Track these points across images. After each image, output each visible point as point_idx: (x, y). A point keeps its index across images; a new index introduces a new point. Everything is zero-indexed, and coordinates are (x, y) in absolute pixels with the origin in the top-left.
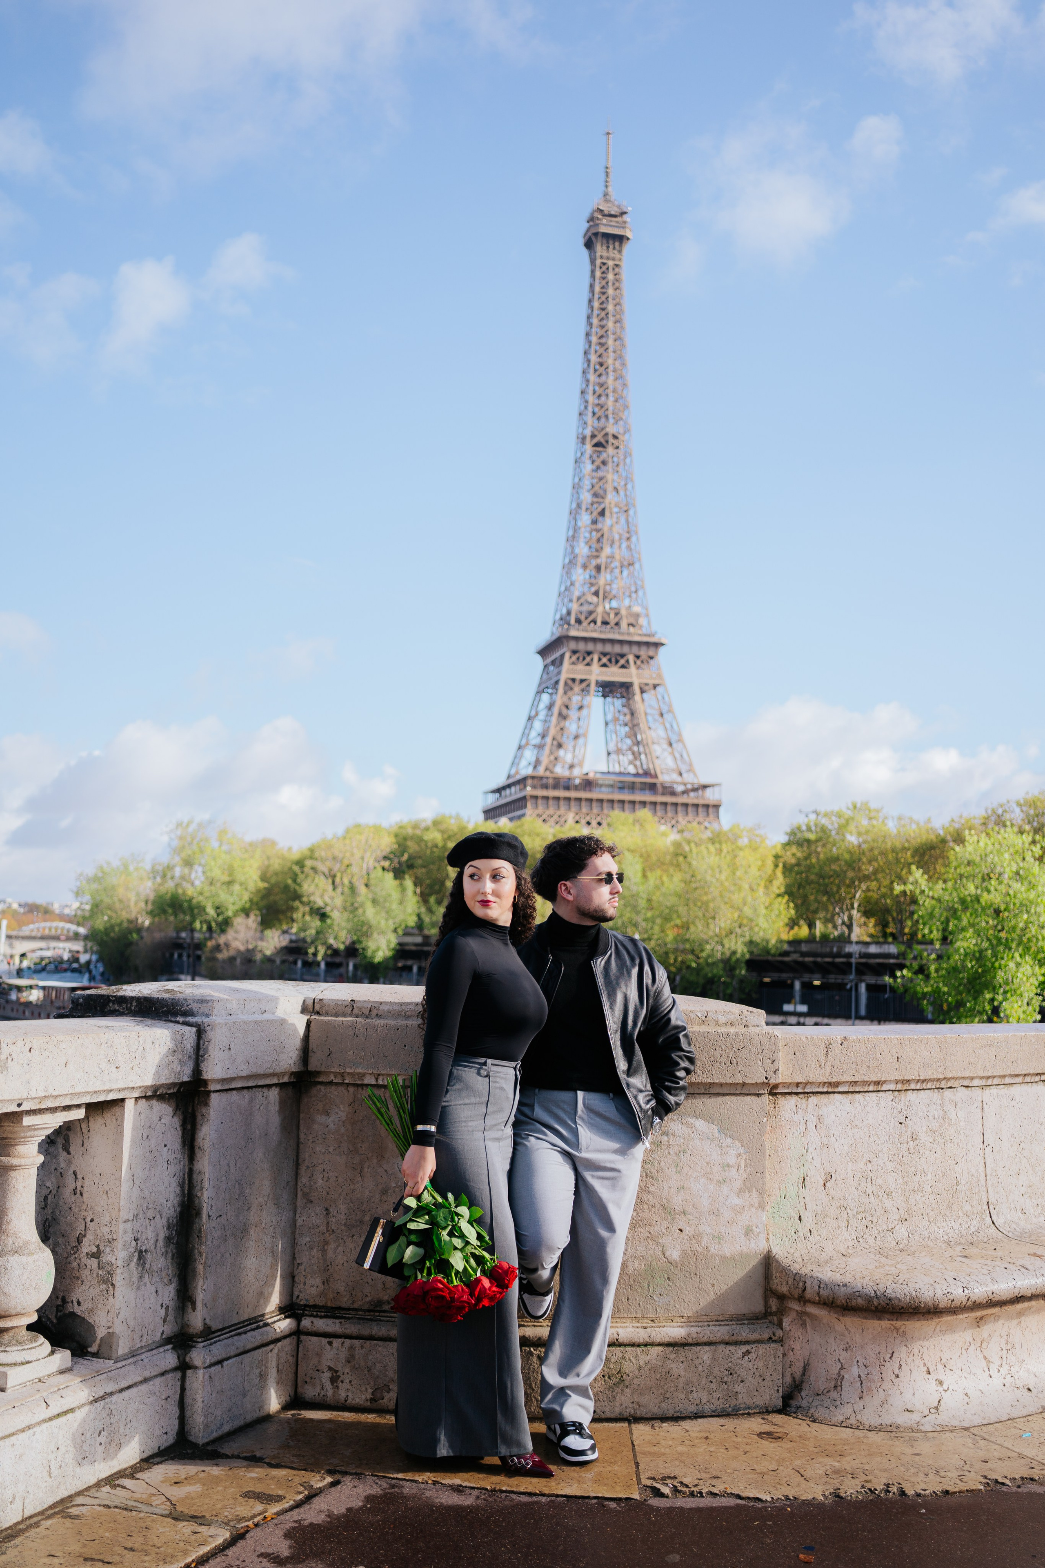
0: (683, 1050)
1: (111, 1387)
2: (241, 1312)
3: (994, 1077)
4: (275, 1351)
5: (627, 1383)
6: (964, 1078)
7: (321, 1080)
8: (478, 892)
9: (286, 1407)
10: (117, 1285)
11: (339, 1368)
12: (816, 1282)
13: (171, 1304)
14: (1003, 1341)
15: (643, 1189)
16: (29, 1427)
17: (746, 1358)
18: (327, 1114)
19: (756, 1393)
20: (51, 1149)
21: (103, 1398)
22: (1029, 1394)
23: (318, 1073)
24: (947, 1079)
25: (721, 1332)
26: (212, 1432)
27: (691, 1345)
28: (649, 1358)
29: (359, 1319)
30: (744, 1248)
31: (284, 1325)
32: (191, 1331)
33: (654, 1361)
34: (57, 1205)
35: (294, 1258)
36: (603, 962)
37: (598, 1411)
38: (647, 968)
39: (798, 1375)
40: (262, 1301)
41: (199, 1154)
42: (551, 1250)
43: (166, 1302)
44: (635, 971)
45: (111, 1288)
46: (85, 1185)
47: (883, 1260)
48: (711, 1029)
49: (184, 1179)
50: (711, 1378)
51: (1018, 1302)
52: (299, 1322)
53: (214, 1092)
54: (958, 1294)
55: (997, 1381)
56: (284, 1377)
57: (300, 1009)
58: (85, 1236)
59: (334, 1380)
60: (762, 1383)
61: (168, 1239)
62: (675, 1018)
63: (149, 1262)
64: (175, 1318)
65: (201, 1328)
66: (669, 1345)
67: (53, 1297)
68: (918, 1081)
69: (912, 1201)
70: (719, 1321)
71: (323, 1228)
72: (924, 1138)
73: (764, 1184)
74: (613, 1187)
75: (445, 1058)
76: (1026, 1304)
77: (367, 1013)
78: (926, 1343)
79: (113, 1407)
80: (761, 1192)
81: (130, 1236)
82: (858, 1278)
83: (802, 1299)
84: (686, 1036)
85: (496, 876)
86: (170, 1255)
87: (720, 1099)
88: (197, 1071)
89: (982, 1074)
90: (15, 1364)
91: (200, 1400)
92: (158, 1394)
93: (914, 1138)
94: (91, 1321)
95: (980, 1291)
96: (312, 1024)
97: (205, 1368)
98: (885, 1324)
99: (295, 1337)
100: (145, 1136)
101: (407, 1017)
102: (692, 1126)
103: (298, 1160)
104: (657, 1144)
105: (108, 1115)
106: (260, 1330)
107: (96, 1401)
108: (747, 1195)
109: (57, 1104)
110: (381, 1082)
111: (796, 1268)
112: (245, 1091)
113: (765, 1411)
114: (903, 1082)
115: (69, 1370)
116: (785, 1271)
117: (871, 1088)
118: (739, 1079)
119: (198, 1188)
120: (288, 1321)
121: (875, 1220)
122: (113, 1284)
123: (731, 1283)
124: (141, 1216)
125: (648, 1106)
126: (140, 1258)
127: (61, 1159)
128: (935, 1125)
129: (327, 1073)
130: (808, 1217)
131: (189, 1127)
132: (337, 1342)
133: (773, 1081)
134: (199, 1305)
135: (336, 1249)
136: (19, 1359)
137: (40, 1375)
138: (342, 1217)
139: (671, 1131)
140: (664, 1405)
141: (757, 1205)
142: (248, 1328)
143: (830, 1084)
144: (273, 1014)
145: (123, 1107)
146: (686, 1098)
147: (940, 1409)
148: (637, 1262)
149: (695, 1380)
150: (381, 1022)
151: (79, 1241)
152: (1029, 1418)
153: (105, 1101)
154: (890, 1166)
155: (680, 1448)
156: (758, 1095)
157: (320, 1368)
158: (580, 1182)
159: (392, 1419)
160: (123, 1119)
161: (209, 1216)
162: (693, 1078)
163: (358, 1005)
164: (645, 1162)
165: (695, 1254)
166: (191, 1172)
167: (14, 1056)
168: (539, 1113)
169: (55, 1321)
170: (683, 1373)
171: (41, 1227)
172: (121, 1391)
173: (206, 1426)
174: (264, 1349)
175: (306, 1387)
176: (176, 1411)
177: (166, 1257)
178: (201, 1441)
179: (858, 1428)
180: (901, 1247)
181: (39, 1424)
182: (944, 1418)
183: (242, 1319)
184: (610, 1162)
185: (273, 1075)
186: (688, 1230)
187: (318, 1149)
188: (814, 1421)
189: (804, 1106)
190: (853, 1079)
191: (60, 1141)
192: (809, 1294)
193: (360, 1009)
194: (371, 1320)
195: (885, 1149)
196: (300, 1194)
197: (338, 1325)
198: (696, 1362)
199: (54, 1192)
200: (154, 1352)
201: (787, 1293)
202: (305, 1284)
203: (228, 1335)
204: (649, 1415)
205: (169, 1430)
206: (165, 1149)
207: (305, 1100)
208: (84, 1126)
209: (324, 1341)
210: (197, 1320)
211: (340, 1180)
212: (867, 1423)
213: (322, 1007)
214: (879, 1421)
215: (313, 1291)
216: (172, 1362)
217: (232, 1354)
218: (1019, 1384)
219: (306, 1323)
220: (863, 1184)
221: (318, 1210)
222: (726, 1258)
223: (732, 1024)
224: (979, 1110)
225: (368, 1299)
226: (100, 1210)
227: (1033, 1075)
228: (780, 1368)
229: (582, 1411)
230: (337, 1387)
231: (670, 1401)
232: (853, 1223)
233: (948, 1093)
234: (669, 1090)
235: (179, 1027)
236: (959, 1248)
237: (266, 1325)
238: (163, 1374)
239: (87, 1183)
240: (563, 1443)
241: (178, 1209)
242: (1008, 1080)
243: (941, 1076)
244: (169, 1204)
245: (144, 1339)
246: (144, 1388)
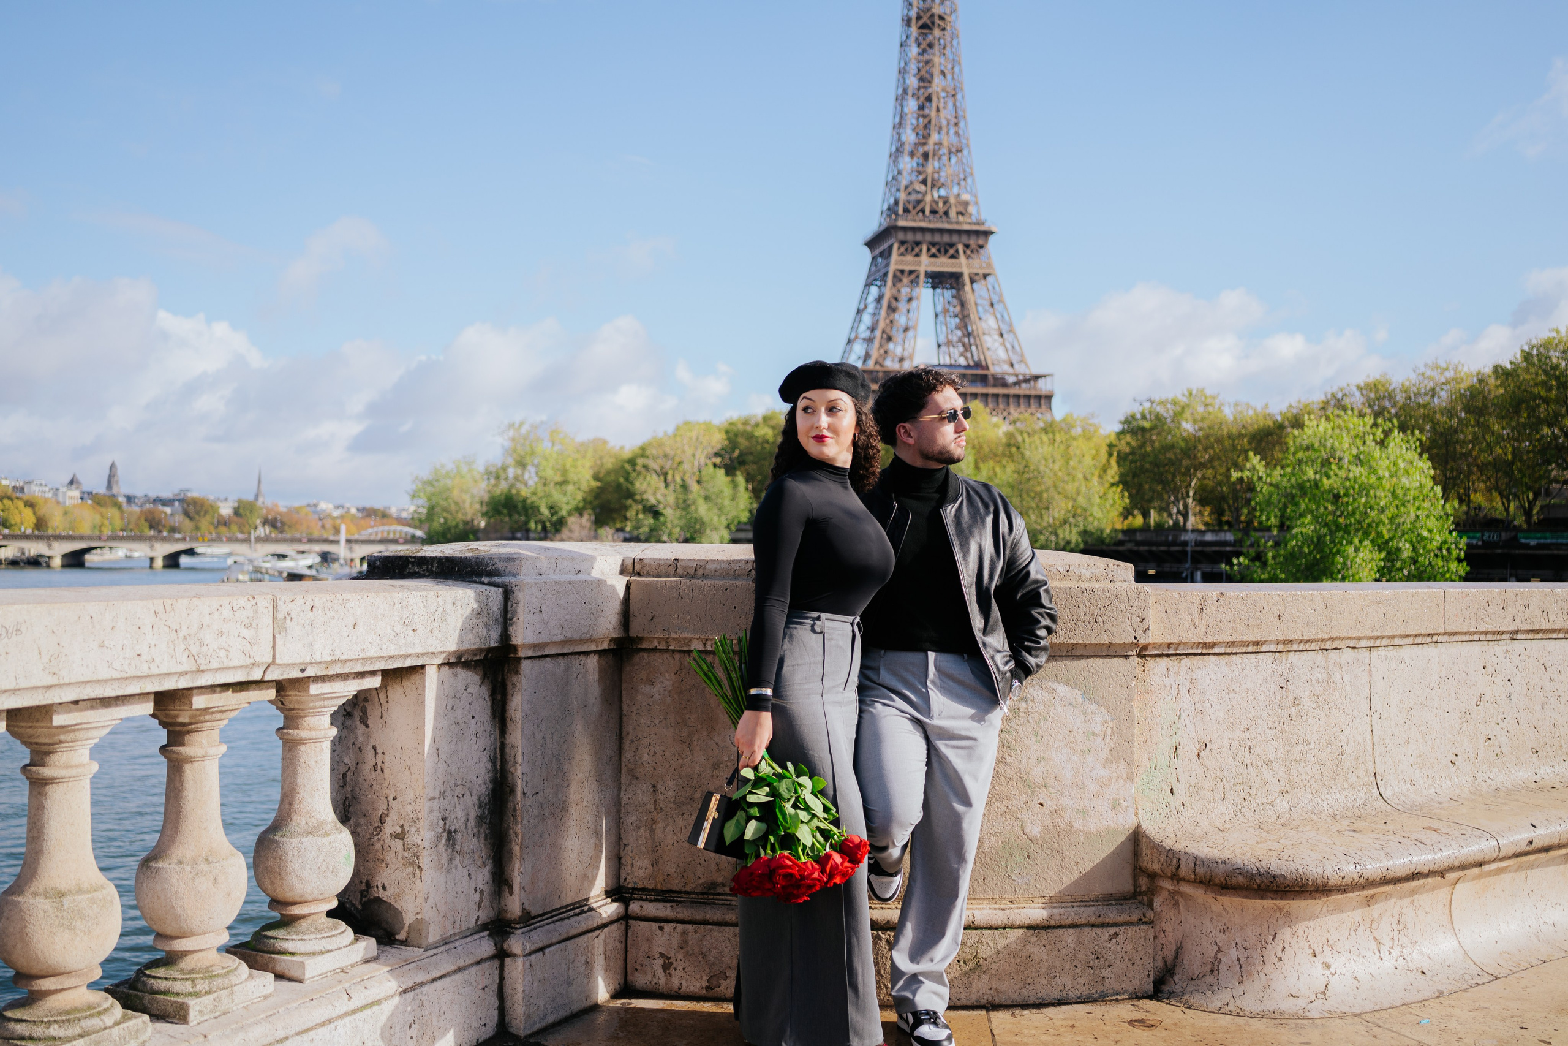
0: (1044, 607)
1: (421, 977)
2: (563, 896)
3: (1383, 637)
4: (602, 937)
5: (984, 968)
6: (1351, 638)
7: (643, 646)
8: (812, 427)
9: (615, 996)
10: (424, 867)
11: (671, 954)
12: (1191, 858)
13: (486, 888)
14: (1395, 921)
15: (1001, 760)
16: (330, 1021)
17: (1114, 940)
18: (652, 683)
19: (1125, 978)
20: (348, 722)
21: (412, 989)
22: (1423, 977)
23: (641, 639)
24: (1331, 639)
25: (1086, 914)
26: (535, 1023)
27: (1054, 927)
28: (1008, 941)
29: (692, 902)
30: (1111, 823)
31: (609, 909)
32: (509, 916)
33: (1014, 945)
34: (356, 783)
35: (620, 839)
36: (954, 510)
37: (953, 998)
38: (1003, 516)
39: (1170, 959)
40: (586, 885)
41: (511, 727)
42: (902, 826)
43: (480, 886)
44: (989, 520)
45: (418, 872)
46: (386, 761)
47: (1264, 835)
48: (1074, 585)
49: (495, 753)
50: (1076, 962)
51: (1413, 879)
52: (627, 906)
53: (525, 658)
54: (1350, 871)
55: (1388, 964)
56: (612, 964)
57: (618, 569)
58: (387, 815)
59: (666, 967)
60: (1131, 968)
61: (480, 819)
62: (1035, 573)
63: (459, 843)
64: (491, 903)
65: (520, 914)
66: (1029, 927)
67: (357, 881)
68: (1301, 642)
69: (1294, 772)
70: (1084, 902)
71: (650, 806)
72: (1307, 704)
73: (1132, 753)
74: (969, 757)
75: (778, 615)
76: (1421, 882)
77: (692, 572)
78: (1311, 924)
79: (424, 998)
80: (1129, 763)
81: (437, 815)
82: (1238, 854)
83: (1175, 877)
84: (1047, 591)
85: (832, 410)
86: (483, 835)
87: (1084, 662)
88: (505, 636)
89: (1370, 634)
90: (314, 954)
91: (520, 990)
92: (474, 984)
93: (1296, 703)
94: (398, 906)
95: (1373, 868)
96: (632, 586)
97: (525, 956)
98: (1268, 903)
99: (624, 923)
100: (449, 707)
101: (736, 576)
102: (1053, 691)
103: (621, 734)
104: (1015, 711)
105: (407, 683)
106: (584, 915)
107: (404, 992)
108: (1114, 766)
109: (346, 670)
110: (709, 648)
111: (1168, 844)
112: (560, 659)
113: (1136, 996)
114: (1284, 642)
115: (375, 959)
116: (1157, 847)
117: (1250, 649)
118: (1105, 639)
119: (511, 763)
120: (615, 905)
121: (1253, 792)
122: (419, 867)
123: (1096, 861)
124: (448, 793)
125: (1007, 668)
126: (449, 839)
127: (359, 733)
128: (1318, 689)
129: (650, 639)
130: (1181, 789)
131: (499, 697)
132: (668, 927)
133: (1142, 641)
134: (516, 888)
135: (665, 828)
136: (318, 948)
137: (343, 965)
138: (671, 794)
139: (1030, 697)
140: (1025, 992)
141: (1125, 777)
142: (572, 913)
143: (1205, 645)
144: (589, 574)
145: (423, 674)
146: (1048, 661)
147: (1328, 994)
148: (993, 839)
149: (1058, 964)
150: (709, 582)
151: (382, 821)
152: (1426, 1003)
153: (402, 668)
154: (1270, 734)
155: (1044, 1038)
156: (1126, 657)
157: (650, 954)
158: (933, 752)
159: (729, 1008)
160: (424, 688)
161: (524, 794)
162: (1054, 638)
163: (682, 564)
164: (1001, 731)
165: (1057, 829)
166: (503, 746)
167: (293, 615)
168: (885, 677)
169: (359, 907)
170: (1045, 957)
171: (341, 806)
172: (433, 981)
173: (528, 1017)
174: (590, 935)
175: (637, 974)
176: (495, 1002)
177: (478, 838)
178: (522, 1033)
179: (1238, 1015)
180: (1283, 821)
181: (341, 1017)
182: (1331, 1004)
183: (565, 904)
184: (965, 729)
185: (591, 640)
186: (1048, 803)
187: (642, 721)
188: (1189, 1008)
189: (1176, 669)
190: (1230, 639)
191: (357, 713)
192: (1183, 872)
193: (684, 568)
194: (704, 903)
195: (1265, 715)
196: (624, 770)
197: (669, 909)
198: (1060, 946)
199: (353, 769)
200: (469, 939)
201: (1159, 871)
202: (632, 866)
203: (549, 921)
204: (1008, 1002)
205: (488, 1021)
206: (473, 721)
207: (628, 669)
208: (382, 696)
209: (655, 926)
210: (514, 905)
211: (667, 754)
212: (1248, 1010)
213: (643, 567)
214: (1261, 1008)
215: (642, 873)
216: (488, 949)
217: (554, 940)
218: (1412, 967)
219: (635, 907)
220: (1240, 754)
221: (644, 787)
222: (1091, 834)
223: (1097, 579)
224: (1366, 674)
225: (701, 881)
226: (403, 787)
227: (1424, 635)
228: (1151, 951)
229: (935, 998)
230: (670, 975)
231: (1031, 987)
232: (1230, 795)
233: (1333, 655)
234: (1029, 651)
235: (483, 588)
236: (1346, 822)
237: (591, 909)
238: (479, 963)
239: (387, 758)
240: (916, 1033)
241: (490, 786)
242: (1397, 641)
243: (1326, 636)
244: (480, 780)
245: (457, 925)
246: (458, 977)
